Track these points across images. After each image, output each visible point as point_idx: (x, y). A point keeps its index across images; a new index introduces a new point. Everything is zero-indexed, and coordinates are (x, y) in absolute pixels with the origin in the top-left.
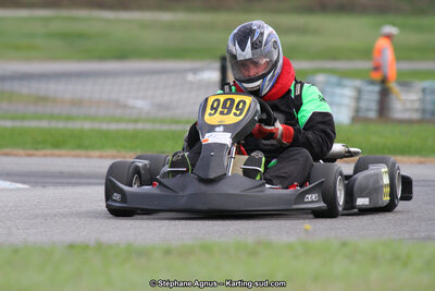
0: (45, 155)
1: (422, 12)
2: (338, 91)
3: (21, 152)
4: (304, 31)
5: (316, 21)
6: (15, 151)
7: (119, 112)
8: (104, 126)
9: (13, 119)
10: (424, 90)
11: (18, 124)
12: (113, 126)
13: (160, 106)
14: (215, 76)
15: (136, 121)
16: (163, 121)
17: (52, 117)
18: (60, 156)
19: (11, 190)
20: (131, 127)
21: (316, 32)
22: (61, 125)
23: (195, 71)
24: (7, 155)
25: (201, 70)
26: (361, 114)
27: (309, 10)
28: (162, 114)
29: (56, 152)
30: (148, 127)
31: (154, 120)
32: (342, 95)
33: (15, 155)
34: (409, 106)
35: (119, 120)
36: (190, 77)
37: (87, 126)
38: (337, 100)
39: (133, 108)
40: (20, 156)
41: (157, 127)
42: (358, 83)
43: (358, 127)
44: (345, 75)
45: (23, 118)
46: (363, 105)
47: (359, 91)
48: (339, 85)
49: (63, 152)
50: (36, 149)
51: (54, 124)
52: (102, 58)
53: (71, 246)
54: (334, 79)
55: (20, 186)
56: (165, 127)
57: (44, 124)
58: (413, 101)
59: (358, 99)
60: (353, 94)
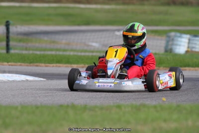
0: (53, 66)
2: (179, 39)
3: (43, 65)
5: (172, 9)
6: (41, 64)
7: (86, 48)
8: (79, 54)
9: (41, 50)
11: (42, 53)
12: (83, 54)
13: (104, 45)
15: (92, 52)
17: (57, 50)
18: (60, 67)
19: (38, 81)
20: (90, 54)
22: (61, 53)
23: (119, 30)
24: (37, 66)
27: (168, 4)
28: (104, 48)
29: (58, 65)
30: (98, 54)
33: (41, 66)
35: (85, 51)
36: (116, 33)
37: (72, 53)
38: (179, 43)
39: (92, 46)
40: (43, 66)
42: (188, 36)
44: (183, 32)
45: (45, 50)
46: (190, 45)
47: (189, 40)
48: (180, 37)
49: (61, 65)
50: (50, 63)
51: (58, 53)
52: (79, 25)
53: (61, 106)
54: (178, 34)
55: (42, 79)
57: (53, 53)
59: (189, 43)
60: (187, 41)
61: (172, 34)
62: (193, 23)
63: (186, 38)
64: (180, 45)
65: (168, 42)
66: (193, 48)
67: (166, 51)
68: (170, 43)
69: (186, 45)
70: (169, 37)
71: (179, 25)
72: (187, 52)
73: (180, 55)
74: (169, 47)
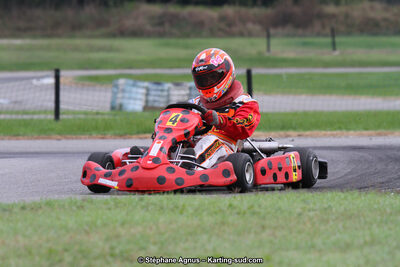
1: (188, 36)
2: (134, 89)
4: (110, 49)
5: (118, 43)
10: (190, 88)
13: (16, 102)
14: (51, 81)
16: (17, 113)
21: (118, 50)
23: (38, 78)
25: (43, 77)
26: (150, 104)
27: (113, 35)
28: (17, 107)
30: (8, 117)
31: (11, 113)
32: (137, 93)
34: (180, 98)
36: (35, 82)
38: (133, 95)
41: (14, 117)
42: (146, 84)
43: (147, 114)
46: (151, 98)
47: (148, 89)
48: (134, 85)
54: (131, 82)
56: (20, 117)
58: (184, 95)
59: (147, 95)
60: (144, 91)
61: (122, 81)
62: (152, 64)
63: (143, 87)
64: (135, 99)
65: (115, 94)
66: (155, 101)
67: (113, 108)
68: (120, 95)
69: (143, 97)
70: (116, 86)
71: (130, 68)
72: (146, 108)
73: (134, 113)
74: (118, 101)
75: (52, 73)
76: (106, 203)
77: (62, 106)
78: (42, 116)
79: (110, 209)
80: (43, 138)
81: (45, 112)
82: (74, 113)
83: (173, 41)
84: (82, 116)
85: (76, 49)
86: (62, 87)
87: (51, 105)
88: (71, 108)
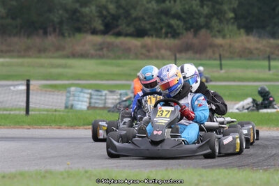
1: (119, 58)
2: (82, 94)
4: (65, 66)
10: (121, 95)
14: (24, 88)
21: (70, 67)
23: (14, 86)
25: (18, 85)
26: (92, 105)
27: (68, 57)
32: (83, 97)
34: (114, 101)
36: (12, 88)
38: (81, 99)
42: (90, 91)
43: (90, 112)
44: (84, 87)
46: (93, 101)
47: (91, 94)
48: (81, 92)
54: (79, 89)
56: (1, 112)
58: (116, 99)
59: (90, 98)
60: (88, 96)
61: (73, 89)
62: (94, 77)
63: (88, 93)
64: (82, 101)
65: (68, 97)
66: (95, 103)
67: (66, 107)
68: (71, 98)
69: (88, 100)
70: (69, 92)
71: (79, 80)
72: (89, 108)
73: (81, 111)
74: (70, 103)
75: (25, 82)
76: (62, 174)
77: (31, 105)
78: (17, 112)
79: (64, 179)
80: (18, 128)
81: (20, 109)
82: (39, 110)
83: (109, 61)
84: (45, 113)
85: (42, 66)
86: (31, 92)
87: (24, 104)
88: (37, 106)
